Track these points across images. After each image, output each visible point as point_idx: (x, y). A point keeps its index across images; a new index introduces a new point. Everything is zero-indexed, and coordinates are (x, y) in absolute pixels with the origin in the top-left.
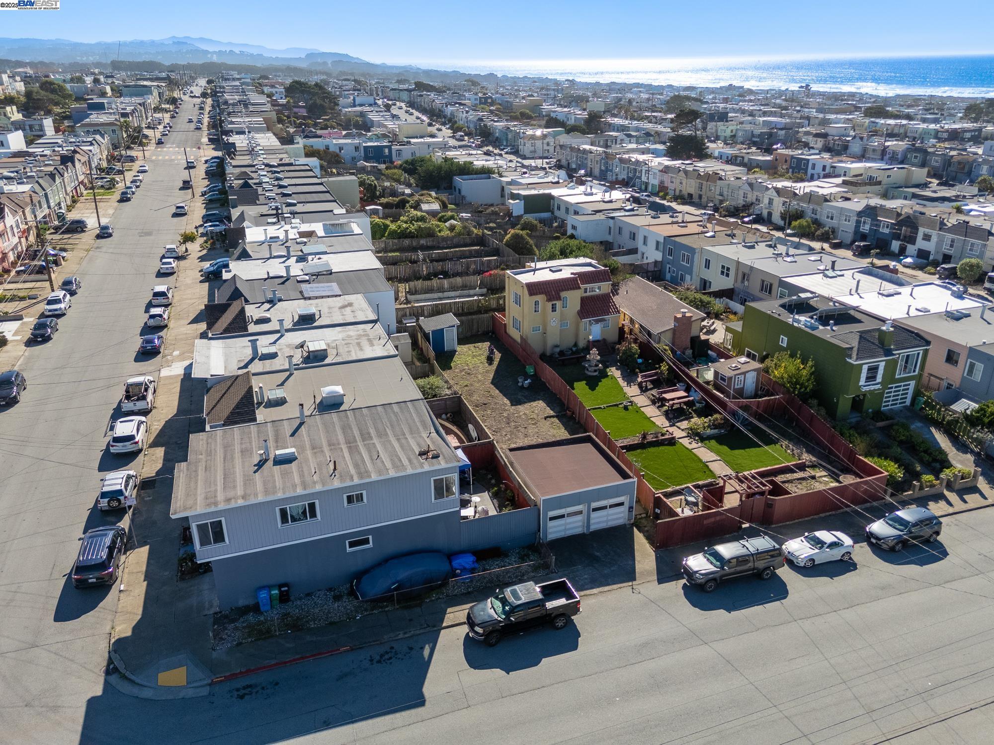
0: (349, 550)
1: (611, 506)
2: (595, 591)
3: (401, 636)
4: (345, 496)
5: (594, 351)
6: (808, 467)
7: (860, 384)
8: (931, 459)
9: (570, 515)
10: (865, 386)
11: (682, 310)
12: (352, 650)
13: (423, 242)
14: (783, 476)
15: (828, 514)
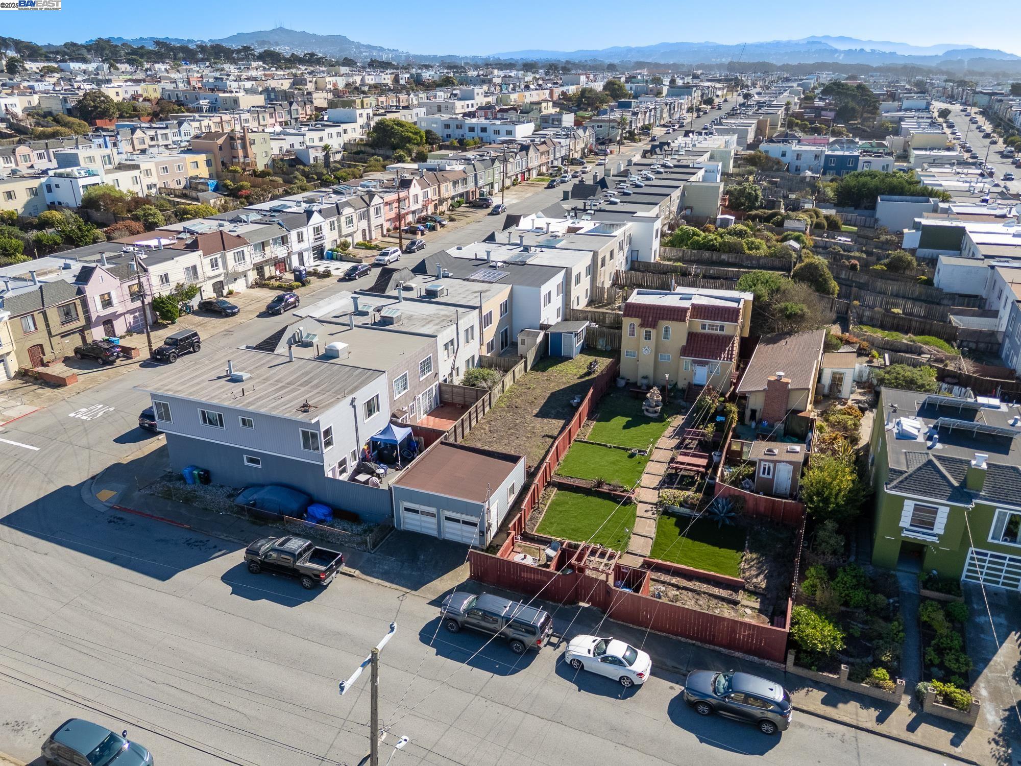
0: (246, 463)
1: (465, 522)
2: (376, 581)
3: (222, 537)
4: (240, 418)
5: (655, 390)
6: (745, 590)
7: (901, 524)
8: (937, 661)
9: (423, 513)
10: (907, 530)
11: (778, 373)
12: (190, 529)
13: (724, 257)
14: (698, 584)
15: (690, 641)
